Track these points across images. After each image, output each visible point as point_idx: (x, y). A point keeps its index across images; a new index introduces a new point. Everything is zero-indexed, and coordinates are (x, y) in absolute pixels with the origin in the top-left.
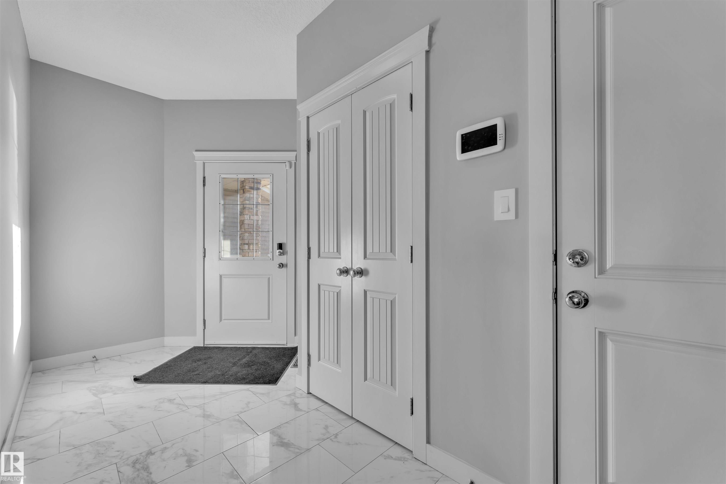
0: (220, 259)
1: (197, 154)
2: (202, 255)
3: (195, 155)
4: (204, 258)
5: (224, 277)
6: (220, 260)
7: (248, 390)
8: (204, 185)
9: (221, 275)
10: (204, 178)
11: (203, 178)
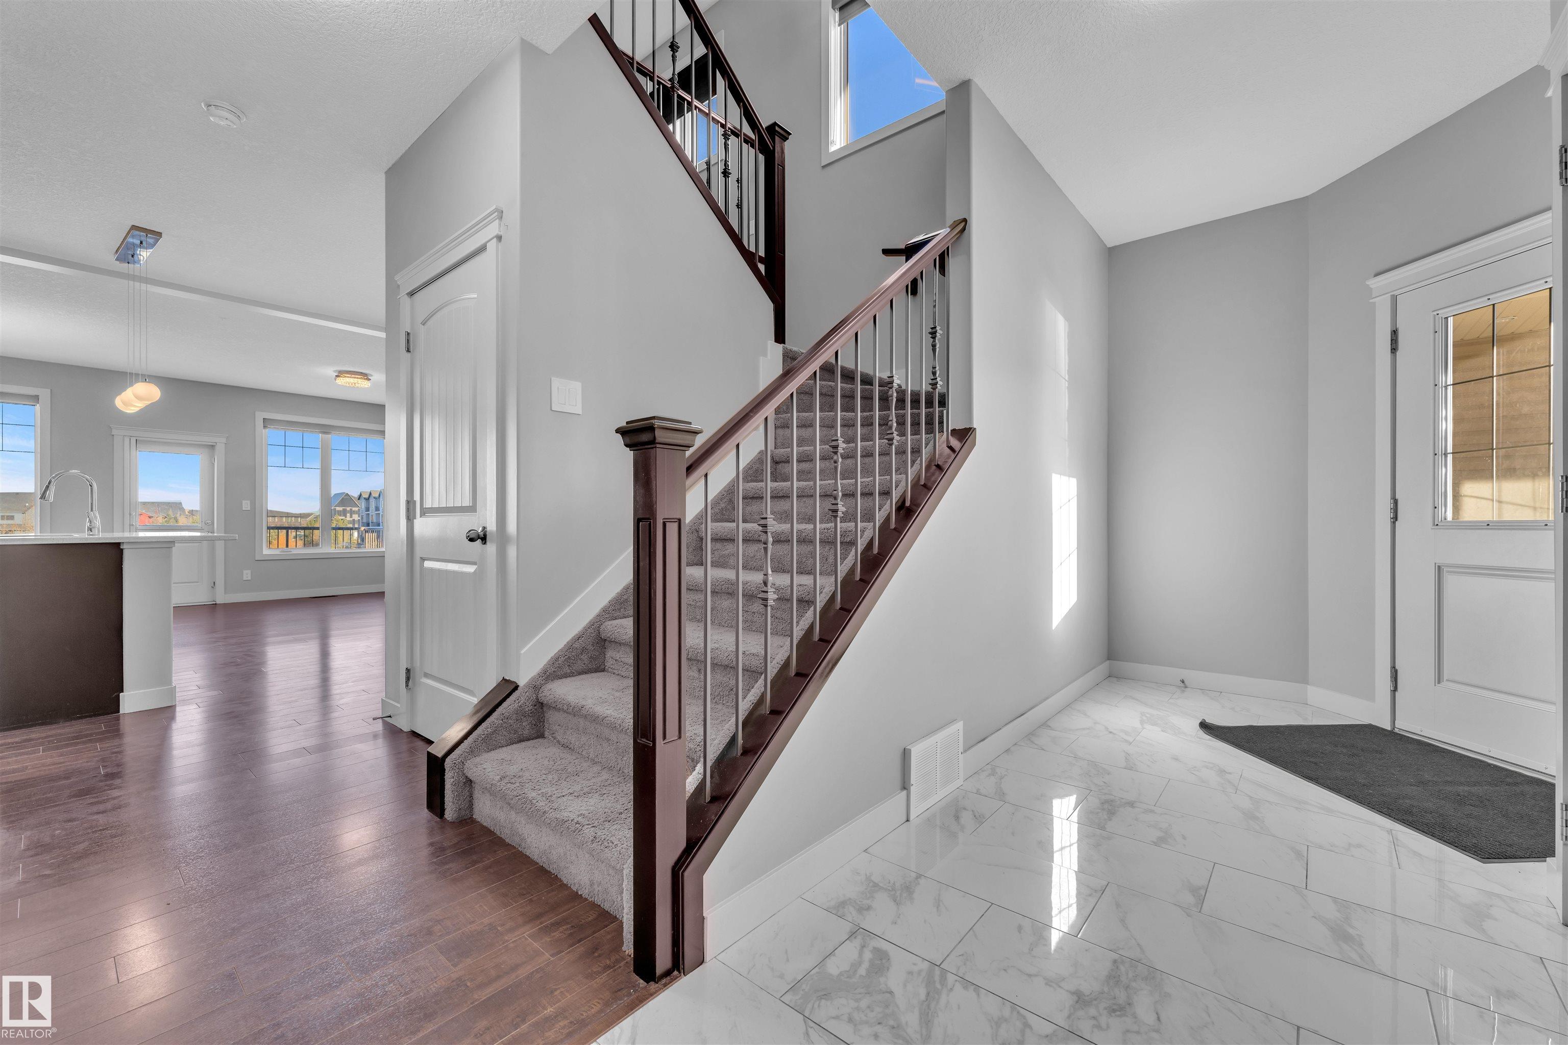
0: (1437, 525)
1: (1375, 283)
2: (1388, 515)
3: (1371, 286)
4: (1394, 523)
5: (1448, 572)
6: (1437, 527)
7: (1390, 832)
8: (1394, 350)
9: (1439, 567)
10: (1395, 333)
11: (1391, 333)
